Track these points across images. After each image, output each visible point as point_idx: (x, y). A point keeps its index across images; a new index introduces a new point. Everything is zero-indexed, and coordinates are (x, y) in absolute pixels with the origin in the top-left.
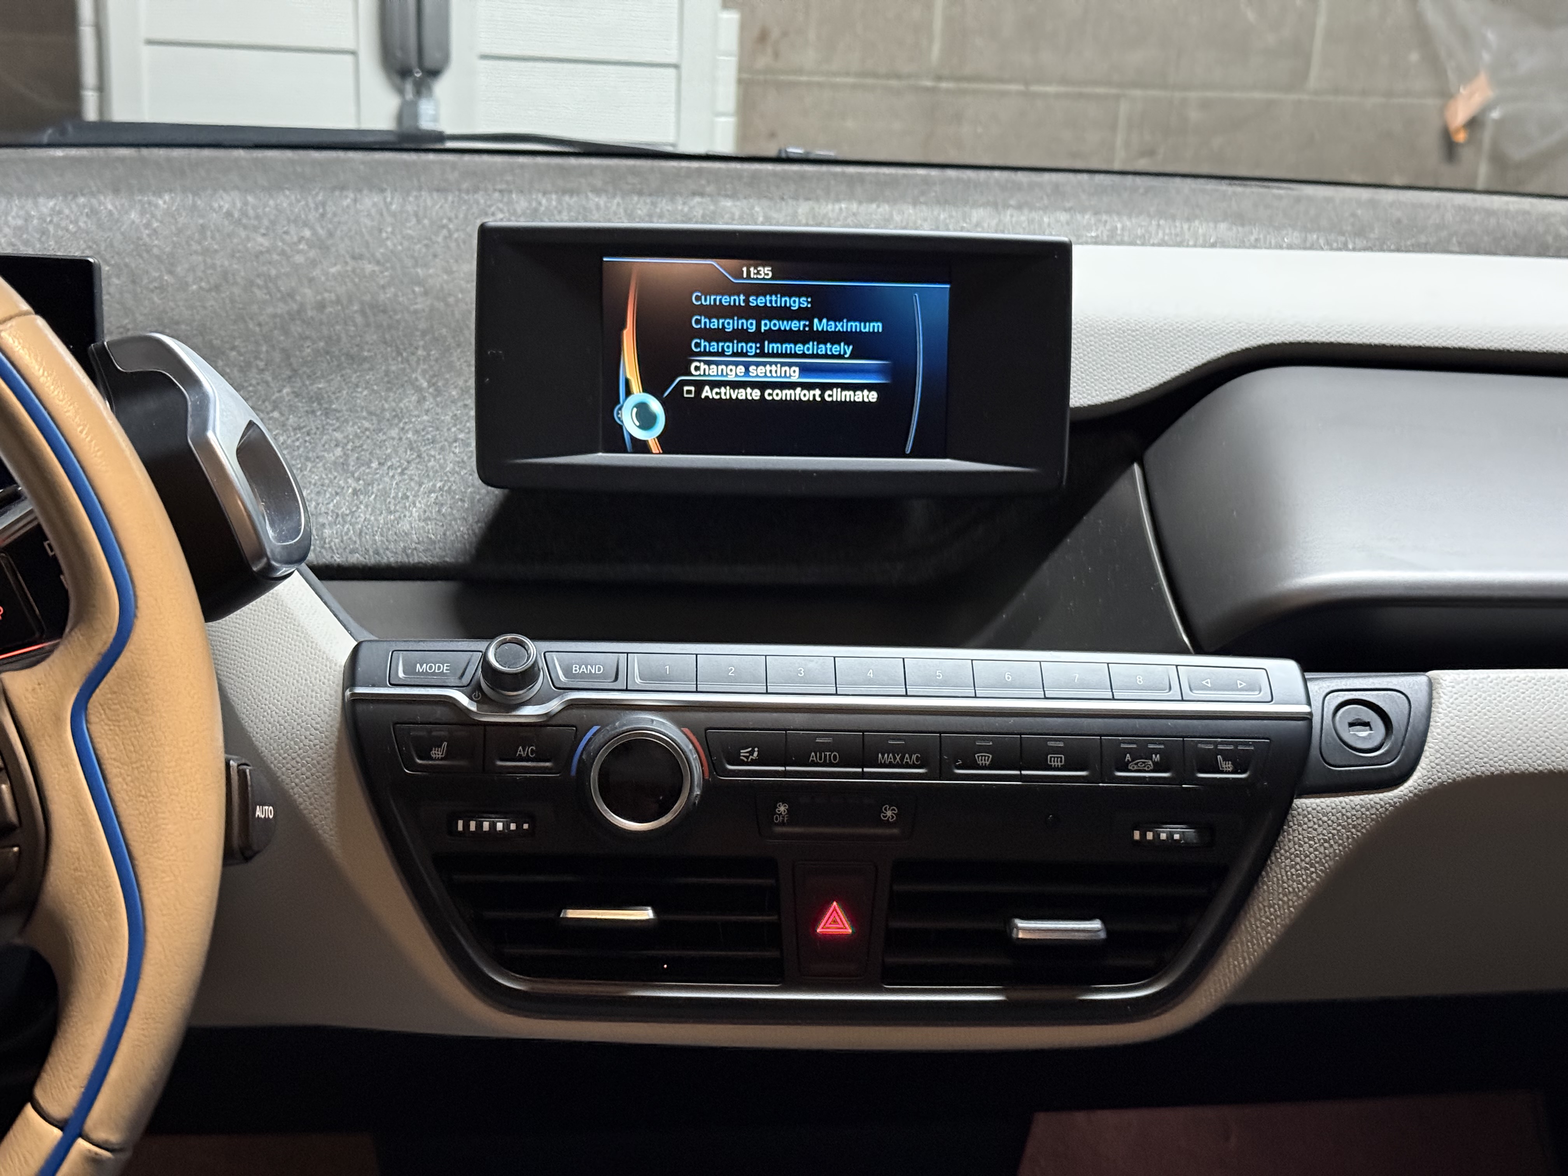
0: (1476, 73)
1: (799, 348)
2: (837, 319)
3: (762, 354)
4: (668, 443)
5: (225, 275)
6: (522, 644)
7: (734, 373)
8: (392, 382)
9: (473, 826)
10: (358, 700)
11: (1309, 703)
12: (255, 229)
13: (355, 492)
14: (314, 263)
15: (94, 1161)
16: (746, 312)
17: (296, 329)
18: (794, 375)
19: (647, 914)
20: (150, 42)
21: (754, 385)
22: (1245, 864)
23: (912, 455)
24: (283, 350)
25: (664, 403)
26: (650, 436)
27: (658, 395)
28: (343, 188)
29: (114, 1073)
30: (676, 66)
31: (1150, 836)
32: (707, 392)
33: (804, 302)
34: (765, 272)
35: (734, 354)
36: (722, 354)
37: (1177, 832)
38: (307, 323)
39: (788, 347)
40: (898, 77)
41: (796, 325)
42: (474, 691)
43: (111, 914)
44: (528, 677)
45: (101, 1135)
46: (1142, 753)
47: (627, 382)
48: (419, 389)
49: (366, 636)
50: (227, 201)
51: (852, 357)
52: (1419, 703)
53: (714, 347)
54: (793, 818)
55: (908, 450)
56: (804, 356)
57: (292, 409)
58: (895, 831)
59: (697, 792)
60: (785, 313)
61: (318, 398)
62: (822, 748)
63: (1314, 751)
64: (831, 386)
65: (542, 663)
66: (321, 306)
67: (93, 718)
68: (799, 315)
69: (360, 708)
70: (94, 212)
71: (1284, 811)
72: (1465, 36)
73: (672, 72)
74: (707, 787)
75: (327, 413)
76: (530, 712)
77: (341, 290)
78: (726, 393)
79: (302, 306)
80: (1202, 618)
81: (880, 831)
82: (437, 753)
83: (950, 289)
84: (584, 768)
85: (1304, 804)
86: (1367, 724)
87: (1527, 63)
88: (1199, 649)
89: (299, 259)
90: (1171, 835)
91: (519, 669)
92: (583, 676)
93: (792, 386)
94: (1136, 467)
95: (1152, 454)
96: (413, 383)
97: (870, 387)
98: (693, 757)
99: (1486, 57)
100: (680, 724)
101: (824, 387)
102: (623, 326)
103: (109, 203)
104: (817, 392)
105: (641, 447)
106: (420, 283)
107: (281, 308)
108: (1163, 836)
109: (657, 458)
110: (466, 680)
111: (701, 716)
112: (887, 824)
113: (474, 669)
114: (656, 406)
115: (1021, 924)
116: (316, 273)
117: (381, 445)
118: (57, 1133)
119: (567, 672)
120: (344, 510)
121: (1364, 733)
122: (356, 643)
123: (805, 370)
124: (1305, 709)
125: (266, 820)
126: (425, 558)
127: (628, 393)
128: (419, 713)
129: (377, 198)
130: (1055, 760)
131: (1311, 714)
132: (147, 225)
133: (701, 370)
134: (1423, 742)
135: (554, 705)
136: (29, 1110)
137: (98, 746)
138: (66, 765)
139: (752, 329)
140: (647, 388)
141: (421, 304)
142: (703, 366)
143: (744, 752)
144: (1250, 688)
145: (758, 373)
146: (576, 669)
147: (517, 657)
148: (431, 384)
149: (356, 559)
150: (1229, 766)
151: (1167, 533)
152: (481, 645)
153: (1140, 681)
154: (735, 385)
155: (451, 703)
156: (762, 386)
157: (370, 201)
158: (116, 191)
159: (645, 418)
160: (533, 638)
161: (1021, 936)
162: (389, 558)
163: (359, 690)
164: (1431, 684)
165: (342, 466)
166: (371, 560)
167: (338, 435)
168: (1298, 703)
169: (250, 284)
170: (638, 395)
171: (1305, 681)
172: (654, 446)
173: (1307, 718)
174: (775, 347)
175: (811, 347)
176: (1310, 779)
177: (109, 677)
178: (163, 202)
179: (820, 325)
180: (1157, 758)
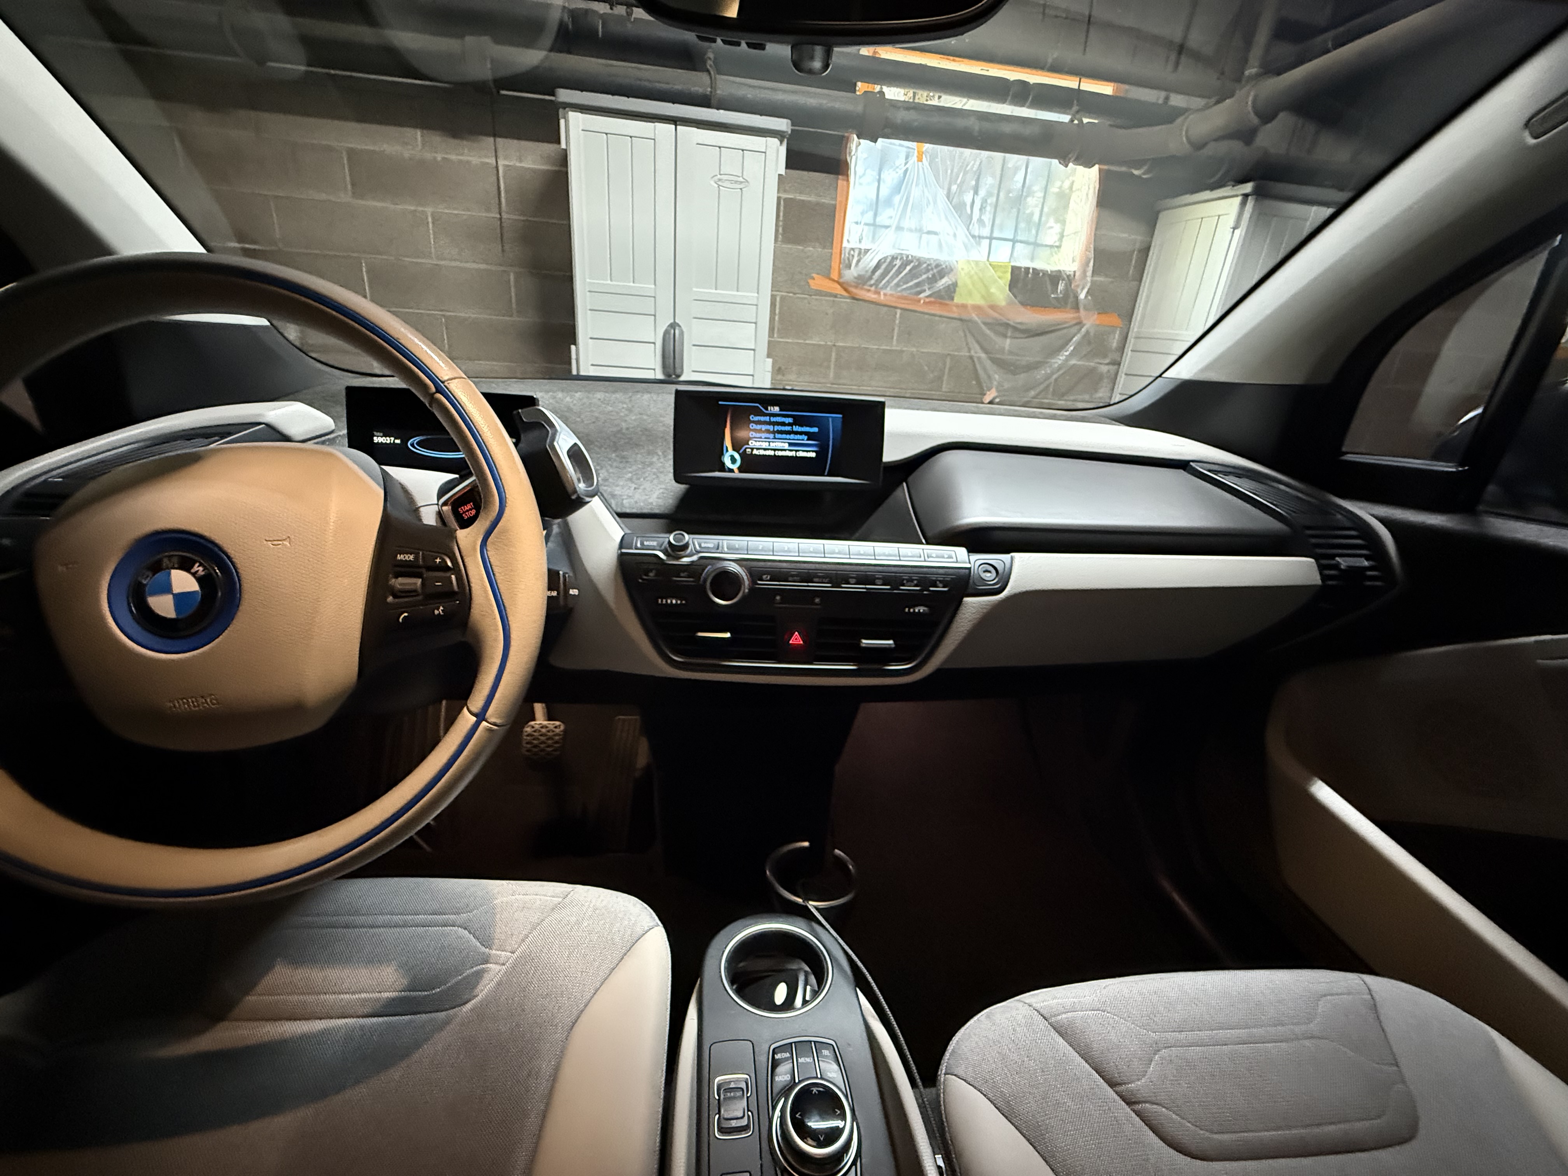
0: (992, 388)
1: (788, 436)
2: (802, 426)
3: (775, 438)
4: (741, 469)
5: (597, 418)
6: (683, 535)
7: (765, 445)
8: (649, 453)
9: (664, 601)
10: (622, 554)
11: (970, 563)
12: (608, 404)
13: (635, 488)
14: (627, 415)
15: (490, 730)
16: (770, 423)
17: (619, 435)
18: (786, 446)
19: (728, 635)
20: (592, 365)
21: (772, 449)
22: (945, 621)
23: (828, 475)
24: (614, 442)
25: (740, 454)
26: (735, 467)
27: (738, 452)
28: (638, 392)
29: (497, 695)
30: (753, 375)
31: (912, 610)
32: (755, 452)
33: (790, 420)
34: (776, 409)
35: (765, 438)
36: (761, 438)
37: (922, 609)
38: (623, 434)
39: (784, 436)
40: (820, 383)
41: (788, 428)
42: (665, 552)
43: (497, 630)
44: (686, 546)
45: (493, 720)
46: (910, 580)
47: (727, 448)
48: (658, 455)
49: (628, 531)
50: (599, 395)
51: (808, 440)
52: (1008, 565)
53: (758, 435)
54: (782, 601)
55: (826, 473)
56: (790, 439)
57: (615, 460)
58: (819, 607)
59: (747, 591)
60: (783, 424)
61: (623, 457)
62: (793, 576)
63: (971, 581)
64: (798, 451)
65: (691, 542)
66: (627, 429)
67: (489, 548)
68: (789, 424)
69: (625, 557)
70: (554, 398)
71: (960, 603)
72: (989, 377)
73: (751, 377)
74: (751, 589)
75: (627, 462)
76: (686, 560)
77: (636, 424)
78: (762, 452)
79: (622, 428)
80: (929, 534)
81: (815, 607)
82: (651, 574)
83: (843, 417)
84: (705, 581)
85: (967, 600)
86: (989, 572)
87: (1006, 385)
88: (928, 543)
89: (622, 414)
90: (919, 610)
91: (681, 544)
92: (705, 548)
93: (785, 450)
94: (905, 484)
95: (910, 479)
96: (656, 453)
97: (813, 451)
98: (745, 578)
99: (995, 383)
100: (741, 566)
101: (796, 451)
102: (725, 427)
103: (560, 395)
104: (794, 452)
105: (731, 471)
106: (661, 422)
107: (615, 429)
108: (917, 610)
109: (737, 475)
110: (663, 547)
111: (748, 563)
112: (817, 604)
113: (666, 544)
114: (737, 456)
115: (864, 641)
116: (627, 419)
117: (644, 473)
118: (475, 719)
119: (700, 546)
120: (630, 494)
121: (988, 575)
122: (623, 533)
123: (790, 444)
124: (968, 566)
125: (574, 595)
126: (657, 511)
127: (727, 451)
128: (645, 559)
129: (649, 395)
130: (878, 581)
131: (970, 568)
132: (572, 402)
133: (752, 444)
134: (1009, 578)
135: (695, 558)
136: (465, 709)
137: (491, 560)
138: (478, 567)
139: (772, 430)
140: (734, 449)
141: (662, 429)
142: (754, 442)
143: (764, 577)
144: (951, 557)
145: (773, 445)
146: (703, 545)
147: (681, 540)
148: (663, 453)
149: (634, 511)
150: (941, 585)
151: (916, 506)
152: (667, 535)
153: (910, 554)
154: (765, 449)
155: (656, 556)
156: (775, 450)
157: (646, 396)
158: (563, 391)
159: (733, 461)
160: (688, 533)
161: (864, 645)
162: (645, 511)
163: (624, 551)
164: (1012, 558)
165: (631, 479)
166: (639, 511)
167: (630, 470)
168: (966, 563)
169: (605, 422)
170: (731, 451)
171: (969, 556)
172: (736, 471)
173: (969, 569)
174: (779, 436)
175: (792, 436)
176: (970, 591)
177: (495, 531)
178: (578, 395)
179: (796, 428)
180: (915, 582)
